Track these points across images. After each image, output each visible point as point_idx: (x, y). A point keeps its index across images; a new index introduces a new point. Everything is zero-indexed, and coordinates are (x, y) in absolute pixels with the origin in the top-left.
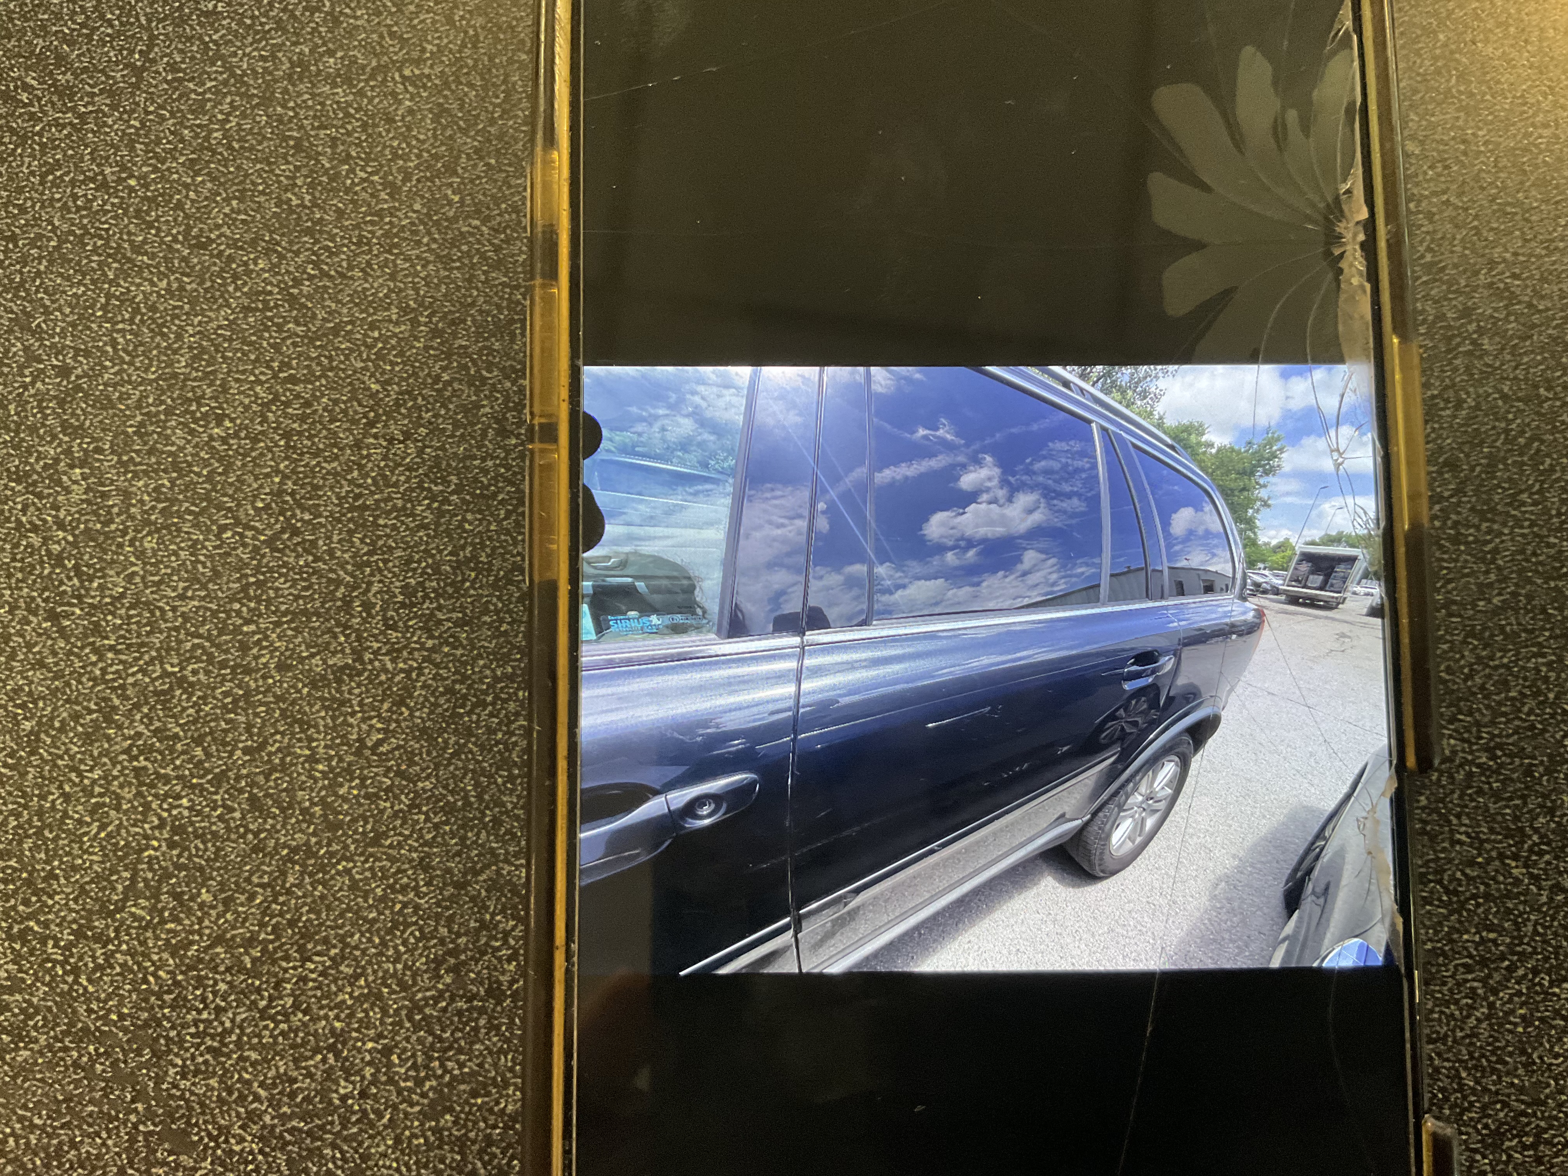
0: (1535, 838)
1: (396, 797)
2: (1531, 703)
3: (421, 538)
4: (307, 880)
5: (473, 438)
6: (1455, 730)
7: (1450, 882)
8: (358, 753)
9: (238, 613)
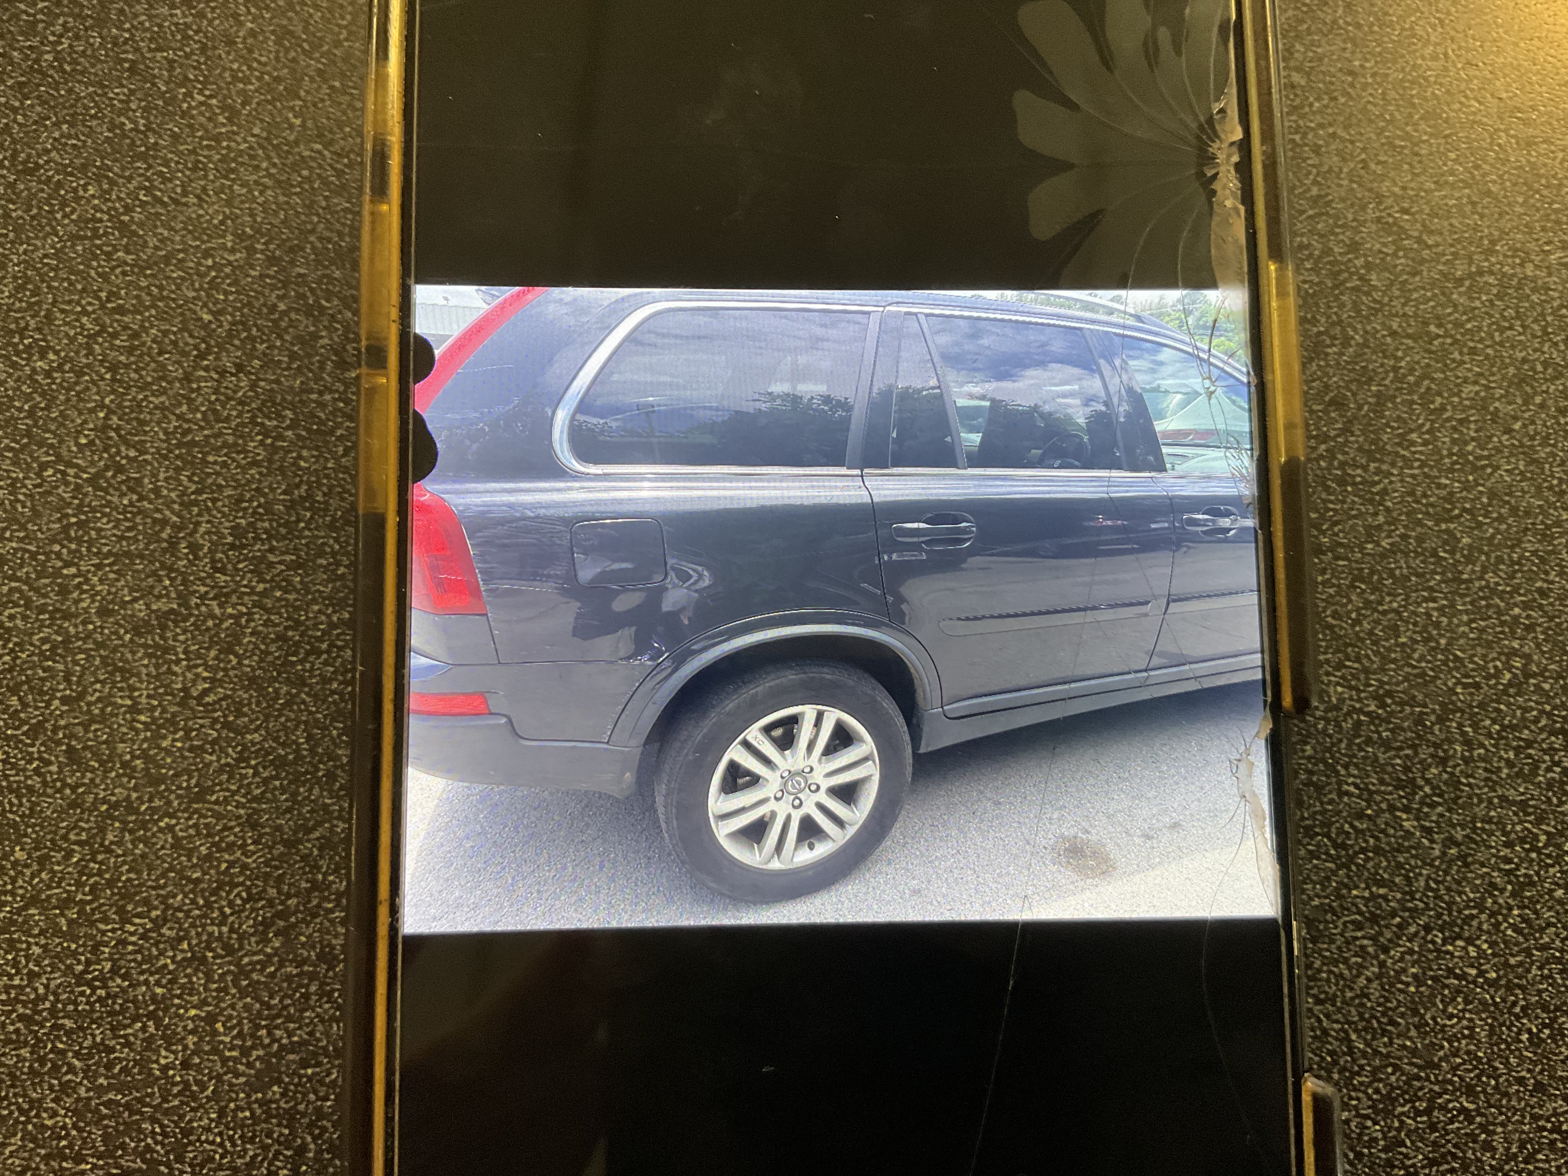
0: (1427, 789)
1: (222, 750)
2: (1421, 649)
3: (252, 476)
4: (127, 837)
5: (310, 370)
6: (1343, 677)
7: (1338, 835)
8: (183, 704)
9: (58, 555)
